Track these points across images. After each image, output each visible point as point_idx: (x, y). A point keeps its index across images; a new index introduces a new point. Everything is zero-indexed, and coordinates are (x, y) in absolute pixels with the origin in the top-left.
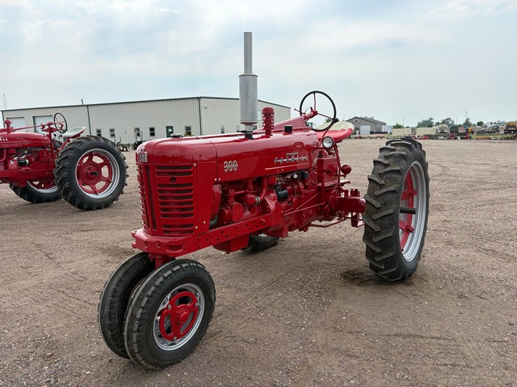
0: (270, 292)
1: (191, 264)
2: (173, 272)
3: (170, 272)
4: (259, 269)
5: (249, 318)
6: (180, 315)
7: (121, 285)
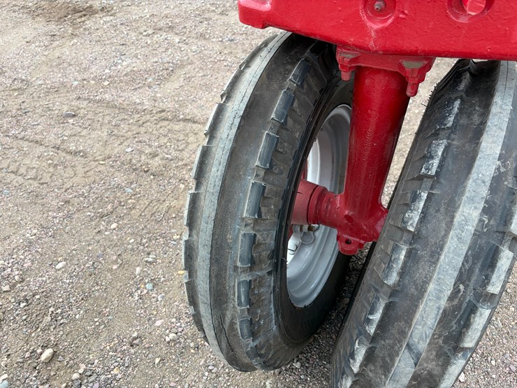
7: (269, 211)
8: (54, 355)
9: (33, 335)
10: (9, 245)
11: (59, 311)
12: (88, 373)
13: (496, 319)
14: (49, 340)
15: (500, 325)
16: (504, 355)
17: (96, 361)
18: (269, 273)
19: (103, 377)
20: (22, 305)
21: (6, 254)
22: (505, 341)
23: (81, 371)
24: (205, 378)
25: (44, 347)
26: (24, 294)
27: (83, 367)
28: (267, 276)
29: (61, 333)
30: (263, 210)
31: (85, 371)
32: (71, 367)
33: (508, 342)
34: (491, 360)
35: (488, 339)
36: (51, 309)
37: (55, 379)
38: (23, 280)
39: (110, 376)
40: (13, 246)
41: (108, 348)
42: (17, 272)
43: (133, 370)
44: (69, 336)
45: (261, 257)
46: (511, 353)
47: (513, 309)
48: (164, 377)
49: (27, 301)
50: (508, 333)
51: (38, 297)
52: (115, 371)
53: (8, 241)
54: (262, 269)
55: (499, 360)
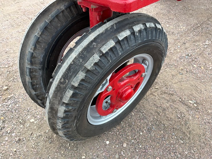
0: (197, 39)
1: (148, 25)
2: (118, 42)
3: (111, 44)
4: (182, 11)
5: (182, 70)
6: (123, 93)
7: (41, 47)
8: (7, 89)
9: (6, 82)
10: (15, 55)
11: (16, 78)
12: (13, 97)
13: (153, 133)
14: (9, 85)
15: (153, 135)
16: (147, 145)
17: (17, 95)
18: (39, 69)
19: (16, 100)
20: (8, 72)
21: (12, 57)
22: (151, 141)
23: (11, 96)
24: (43, 111)
25: (6, 86)
26: (10, 70)
27: (13, 95)
28: (38, 70)
29: (13, 84)
30: (37, 45)
31: (12, 96)
32: (10, 94)
33: (151, 142)
34: (140, 145)
35: (144, 138)
36: (14, 76)
37: (4, 96)
38: (12, 66)
39: (18, 100)
40: (15, 56)
41: (22, 93)
42: (12, 63)
43: (25, 101)
44: (15, 86)
45: (36, 62)
46: (150, 146)
47: (162, 132)
48: (32, 107)
49: (10, 72)
50: (154, 139)
51: (13, 72)
52: (20, 100)
53: (15, 54)
54: (36, 67)
55: (143, 147)
